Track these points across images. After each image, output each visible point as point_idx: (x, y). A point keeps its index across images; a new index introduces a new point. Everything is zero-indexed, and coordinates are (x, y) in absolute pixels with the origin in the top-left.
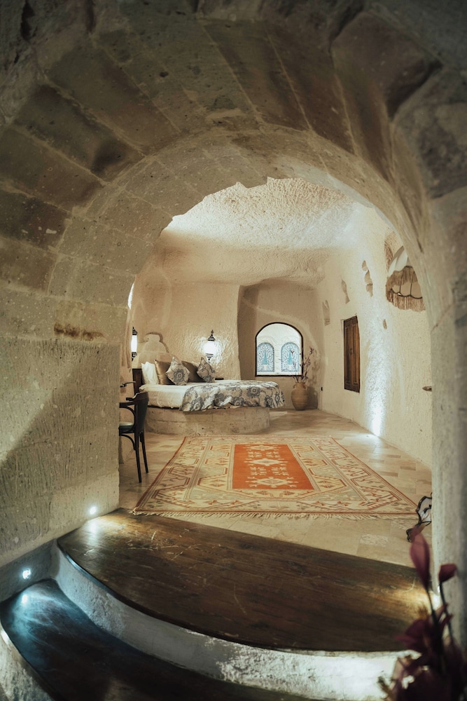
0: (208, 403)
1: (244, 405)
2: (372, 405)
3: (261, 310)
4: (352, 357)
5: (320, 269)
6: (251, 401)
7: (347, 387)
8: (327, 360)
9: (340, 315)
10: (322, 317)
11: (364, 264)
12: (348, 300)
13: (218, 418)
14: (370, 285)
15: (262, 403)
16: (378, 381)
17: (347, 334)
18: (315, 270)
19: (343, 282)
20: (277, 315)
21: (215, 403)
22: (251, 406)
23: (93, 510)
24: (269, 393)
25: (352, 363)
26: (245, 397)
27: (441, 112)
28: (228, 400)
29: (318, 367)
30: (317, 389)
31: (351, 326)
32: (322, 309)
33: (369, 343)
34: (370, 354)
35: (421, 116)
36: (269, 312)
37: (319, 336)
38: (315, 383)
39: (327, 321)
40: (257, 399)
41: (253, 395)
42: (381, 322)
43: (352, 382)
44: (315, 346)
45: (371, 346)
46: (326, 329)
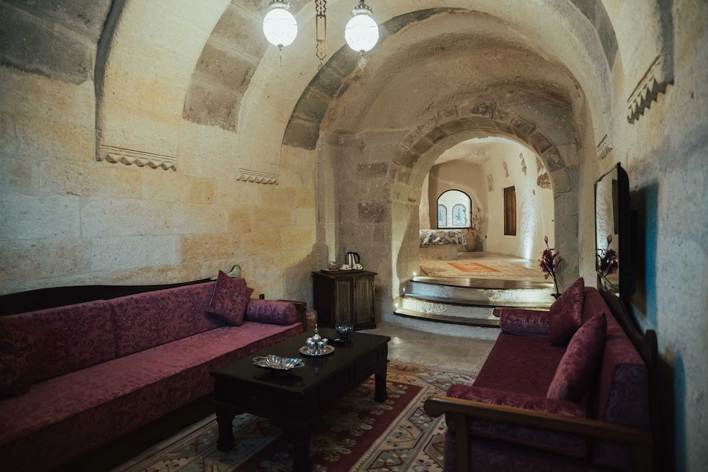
0: (426, 240)
1: (448, 243)
2: (525, 242)
3: (440, 181)
4: (510, 213)
5: (487, 153)
6: (451, 240)
7: (507, 233)
8: (490, 216)
9: (501, 184)
10: (487, 185)
11: (521, 155)
12: (507, 175)
13: (431, 250)
14: (525, 168)
15: (457, 241)
16: (529, 226)
17: (507, 198)
18: (484, 154)
19: (504, 163)
20: (453, 184)
21: (430, 241)
22: (450, 243)
23: (415, 274)
24: (460, 235)
25: (511, 217)
26: (447, 237)
27: (552, 156)
28: (438, 239)
29: (483, 221)
30: (482, 237)
31: (509, 193)
32: (486, 179)
33: (523, 204)
34: (523, 210)
35: (548, 155)
36: (446, 182)
37: (483, 199)
38: (481, 233)
39: (491, 189)
40: (453, 238)
41: (451, 236)
42: (532, 191)
43: (510, 229)
44: (480, 206)
45: (525, 205)
46: (490, 194)
